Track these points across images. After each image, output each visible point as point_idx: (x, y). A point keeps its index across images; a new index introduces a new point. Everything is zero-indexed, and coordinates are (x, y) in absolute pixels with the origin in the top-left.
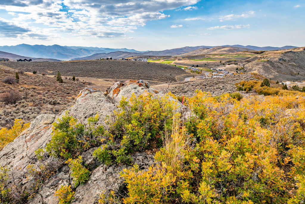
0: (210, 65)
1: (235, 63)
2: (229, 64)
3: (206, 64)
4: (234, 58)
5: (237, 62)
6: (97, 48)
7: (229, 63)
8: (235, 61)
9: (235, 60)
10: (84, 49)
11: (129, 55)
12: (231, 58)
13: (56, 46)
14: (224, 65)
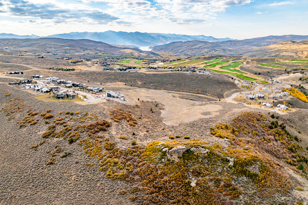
0: (273, 73)
1: (301, 72)
2: (294, 73)
3: (269, 72)
4: (303, 66)
5: (305, 71)
6: (174, 35)
7: (295, 71)
8: (302, 70)
9: (303, 68)
10: (162, 36)
11: (204, 46)
12: (299, 66)
13: (137, 33)
14: (288, 73)
